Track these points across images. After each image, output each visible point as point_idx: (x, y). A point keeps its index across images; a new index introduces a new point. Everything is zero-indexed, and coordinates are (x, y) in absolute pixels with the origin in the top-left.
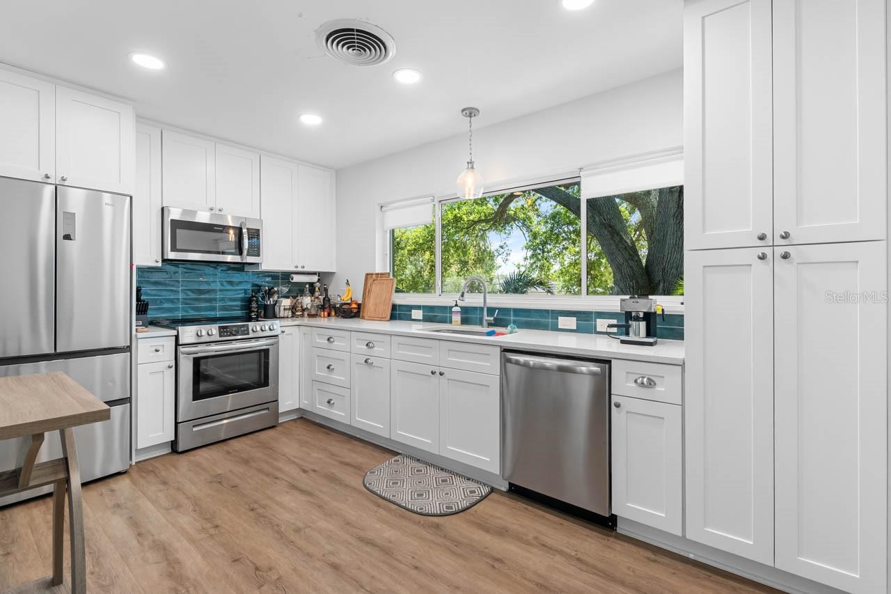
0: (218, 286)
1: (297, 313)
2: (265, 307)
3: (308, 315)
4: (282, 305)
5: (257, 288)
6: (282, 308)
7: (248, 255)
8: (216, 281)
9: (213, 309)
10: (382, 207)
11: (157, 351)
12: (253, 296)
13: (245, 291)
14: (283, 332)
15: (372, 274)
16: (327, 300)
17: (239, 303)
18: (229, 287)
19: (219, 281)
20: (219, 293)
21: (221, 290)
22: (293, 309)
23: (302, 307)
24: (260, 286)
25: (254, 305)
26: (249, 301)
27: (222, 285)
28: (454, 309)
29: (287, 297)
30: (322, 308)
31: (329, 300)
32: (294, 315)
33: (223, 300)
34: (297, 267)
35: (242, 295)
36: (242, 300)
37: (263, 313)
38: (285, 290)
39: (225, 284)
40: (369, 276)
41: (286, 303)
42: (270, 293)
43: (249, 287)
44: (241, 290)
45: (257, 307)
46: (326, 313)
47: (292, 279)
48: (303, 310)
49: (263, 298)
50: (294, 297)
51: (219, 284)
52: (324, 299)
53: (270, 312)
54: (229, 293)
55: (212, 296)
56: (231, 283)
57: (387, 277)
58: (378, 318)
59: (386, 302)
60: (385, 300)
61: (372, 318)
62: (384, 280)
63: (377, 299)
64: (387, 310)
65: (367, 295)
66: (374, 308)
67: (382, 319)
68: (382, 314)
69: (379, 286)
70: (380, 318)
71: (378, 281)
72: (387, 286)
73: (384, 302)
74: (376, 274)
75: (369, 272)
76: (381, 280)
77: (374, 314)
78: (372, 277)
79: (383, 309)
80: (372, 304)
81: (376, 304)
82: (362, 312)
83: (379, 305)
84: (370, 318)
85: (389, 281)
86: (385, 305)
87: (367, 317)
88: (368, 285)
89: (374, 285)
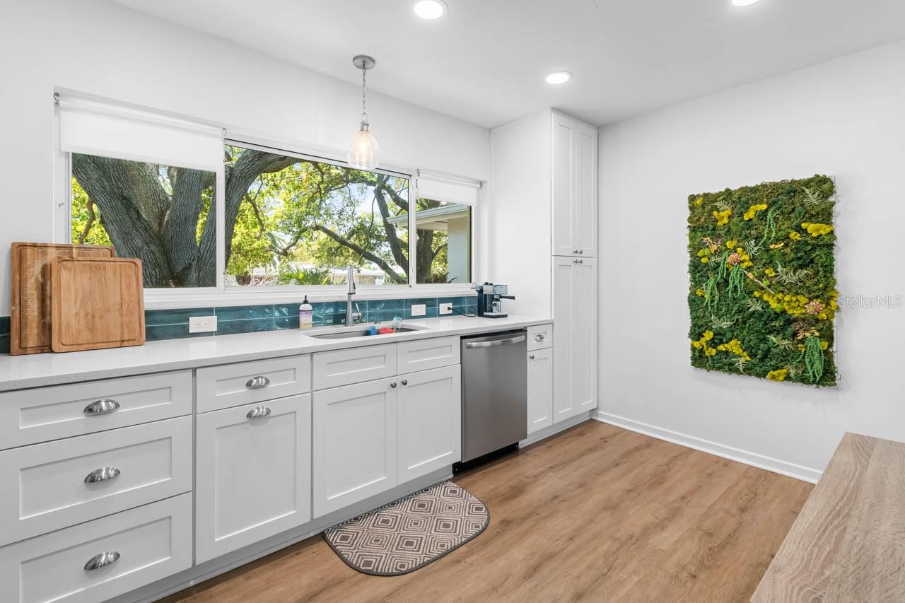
10: (56, 95)
15: (45, 246)
28: (303, 307)
40: (28, 249)
57: (104, 255)
58: (109, 342)
59: (125, 307)
60: (122, 304)
61: (84, 347)
62: (100, 261)
63: (89, 304)
64: (137, 323)
65: (35, 297)
66: (83, 322)
67: (125, 344)
68: (122, 332)
69: (88, 275)
70: (117, 341)
71: (75, 262)
72: (118, 275)
73: (119, 307)
74: (58, 247)
75: (29, 241)
76: (91, 261)
77: (89, 336)
78: (45, 254)
79: (122, 325)
80: (74, 313)
81: (90, 316)
82: (18, 337)
83: (101, 317)
84: (75, 346)
85: (121, 263)
86: (124, 313)
87: (61, 346)
88: (31, 270)
89: (63, 270)
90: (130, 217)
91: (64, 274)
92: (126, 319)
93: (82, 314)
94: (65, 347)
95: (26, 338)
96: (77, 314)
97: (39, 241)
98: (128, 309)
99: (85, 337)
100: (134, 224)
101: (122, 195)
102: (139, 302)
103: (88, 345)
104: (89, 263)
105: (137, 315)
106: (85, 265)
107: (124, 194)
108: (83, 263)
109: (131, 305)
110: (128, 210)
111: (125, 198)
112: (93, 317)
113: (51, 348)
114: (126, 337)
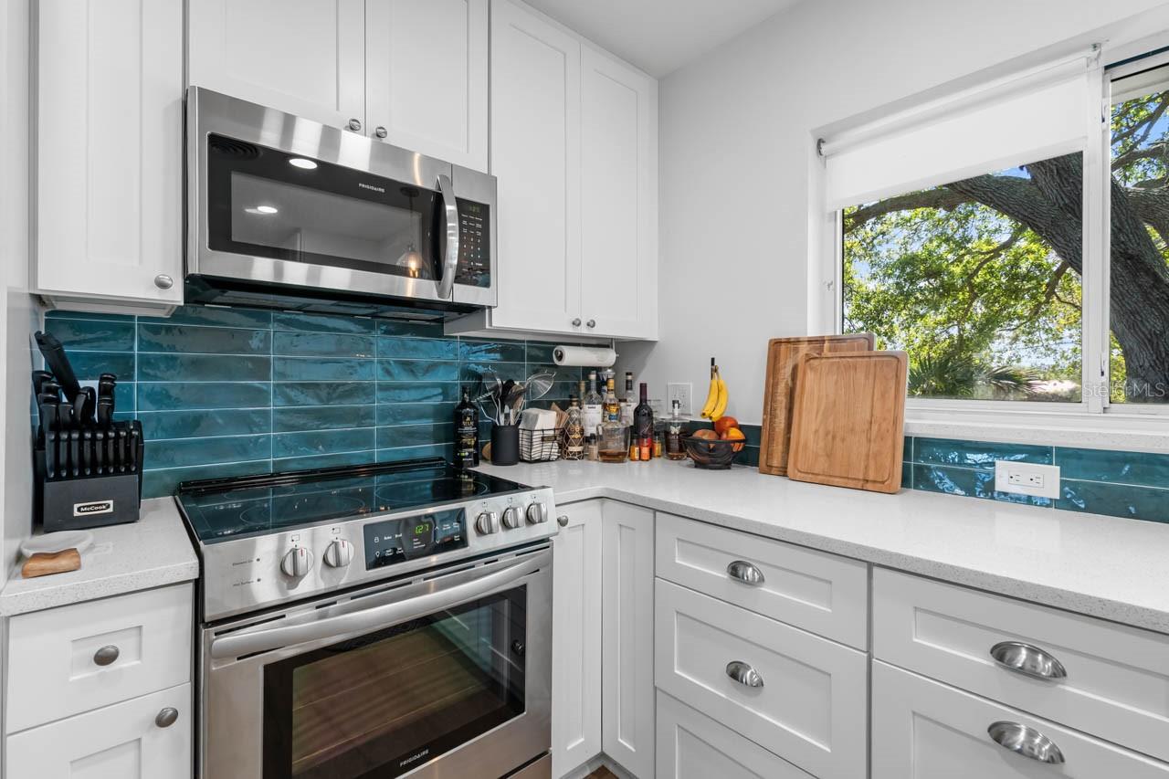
0: (376, 376)
1: (571, 449)
2: (495, 431)
3: (602, 454)
4: (538, 427)
5: (474, 382)
6: (537, 436)
7: (458, 279)
8: (372, 362)
9: (365, 440)
10: (820, 142)
11: (104, 658)
12: (464, 405)
13: (445, 389)
14: (562, 523)
15: (798, 341)
16: (643, 411)
17: (428, 423)
18: (405, 379)
19: (380, 362)
20: (378, 394)
21: (384, 388)
22: (563, 437)
23: (582, 431)
24: (479, 377)
25: (468, 428)
26: (457, 416)
27: (388, 372)
29: (546, 405)
30: (634, 434)
31: (650, 414)
32: (564, 453)
33: (386, 415)
34: (577, 323)
35: (437, 401)
36: (438, 412)
37: (488, 447)
38: (544, 386)
39: (395, 370)
40: (783, 347)
41: (547, 420)
42: (506, 395)
43: (454, 378)
44: (434, 386)
45: (476, 435)
46: (645, 451)
47: (560, 357)
48: (587, 440)
49: (489, 406)
50: (564, 406)
51: (378, 370)
52: (637, 411)
53: (507, 445)
54: (405, 395)
55: (359, 404)
56: (409, 367)
57: (860, 348)
58: (848, 478)
59: (875, 427)
60: (871, 423)
61: (820, 478)
62: (851, 357)
63: (831, 419)
64: (890, 456)
65: (784, 404)
66: (821, 444)
67: (869, 486)
68: (866, 467)
69: (835, 377)
70: (859, 480)
71: (824, 360)
72: (871, 377)
73: (867, 426)
74: (810, 341)
75: (783, 336)
76: (841, 357)
77: (826, 465)
78: (796, 351)
79: (868, 456)
80: (813, 430)
81: (830, 437)
82: (765, 452)
83: (843, 440)
84: (810, 476)
85: (877, 359)
86: (872, 438)
87: (796, 471)
88: (782, 371)
89: (809, 371)
90: (1140, 286)
91: (810, 376)
92: (874, 448)
93: (821, 432)
94: (799, 474)
95: (772, 455)
96: (816, 431)
97: (792, 335)
98: (879, 430)
99: (821, 465)
100: (1146, 295)
101: (1126, 253)
102: (896, 421)
103: (824, 478)
104: (837, 360)
105: (890, 442)
106: (832, 364)
107: (1130, 252)
108: (831, 360)
109: (884, 426)
110: (1135, 276)
111: (1131, 257)
112: (834, 438)
113: (786, 472)
114: (871, 478)
